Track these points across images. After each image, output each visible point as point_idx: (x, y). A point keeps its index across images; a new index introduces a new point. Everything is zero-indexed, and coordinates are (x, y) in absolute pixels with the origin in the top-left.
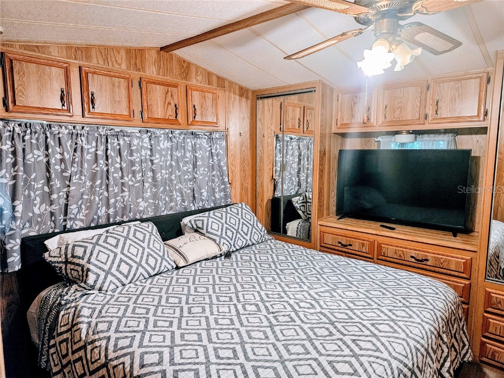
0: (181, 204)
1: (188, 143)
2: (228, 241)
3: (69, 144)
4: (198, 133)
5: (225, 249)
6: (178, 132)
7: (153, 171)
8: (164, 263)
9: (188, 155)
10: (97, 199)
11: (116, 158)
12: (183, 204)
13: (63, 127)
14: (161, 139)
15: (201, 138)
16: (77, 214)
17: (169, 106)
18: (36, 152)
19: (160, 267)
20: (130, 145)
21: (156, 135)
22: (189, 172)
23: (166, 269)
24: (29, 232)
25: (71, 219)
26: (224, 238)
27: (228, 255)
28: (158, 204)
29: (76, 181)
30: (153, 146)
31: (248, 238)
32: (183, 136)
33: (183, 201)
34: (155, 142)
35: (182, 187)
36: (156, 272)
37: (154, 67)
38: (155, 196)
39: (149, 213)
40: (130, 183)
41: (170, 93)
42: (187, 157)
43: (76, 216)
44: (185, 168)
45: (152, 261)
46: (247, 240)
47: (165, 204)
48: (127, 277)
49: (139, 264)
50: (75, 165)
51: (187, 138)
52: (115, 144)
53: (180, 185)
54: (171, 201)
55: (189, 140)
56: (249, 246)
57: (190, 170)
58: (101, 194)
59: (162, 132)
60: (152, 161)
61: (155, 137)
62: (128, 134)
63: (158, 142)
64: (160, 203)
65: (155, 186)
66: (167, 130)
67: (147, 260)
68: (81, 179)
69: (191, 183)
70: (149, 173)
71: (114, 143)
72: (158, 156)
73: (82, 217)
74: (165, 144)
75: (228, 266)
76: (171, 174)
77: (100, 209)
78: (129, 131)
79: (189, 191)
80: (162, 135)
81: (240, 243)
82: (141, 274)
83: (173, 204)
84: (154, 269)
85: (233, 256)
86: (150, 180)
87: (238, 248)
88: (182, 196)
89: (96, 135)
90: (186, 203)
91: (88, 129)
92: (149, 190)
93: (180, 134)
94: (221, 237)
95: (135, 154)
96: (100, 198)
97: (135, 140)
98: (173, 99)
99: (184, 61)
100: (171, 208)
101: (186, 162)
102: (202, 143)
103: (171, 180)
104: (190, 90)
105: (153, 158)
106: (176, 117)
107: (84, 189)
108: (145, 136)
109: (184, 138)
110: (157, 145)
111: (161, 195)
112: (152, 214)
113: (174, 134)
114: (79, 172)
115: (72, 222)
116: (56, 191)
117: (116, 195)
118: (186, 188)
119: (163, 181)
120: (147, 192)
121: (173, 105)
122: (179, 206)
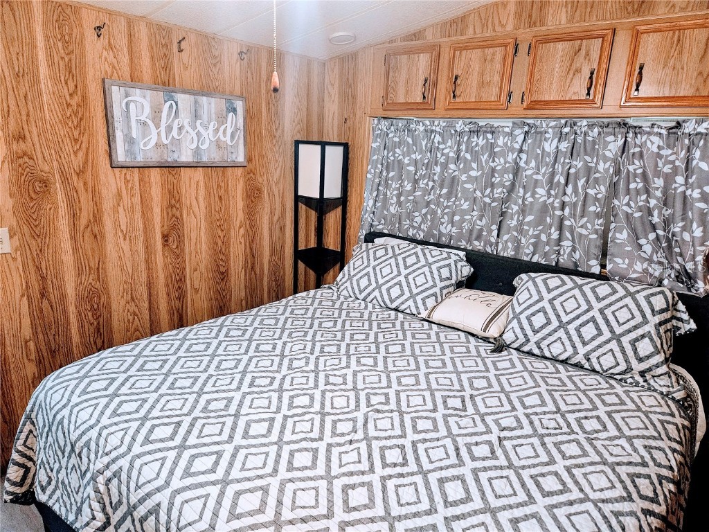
0: (570, 255)
2: (522, 329)
3: (424, 143)
8: (411, 303)
9: (601, 166)
10: (439, 212)
11: (472, 163)
13: (421, 123)
14: (547, 135)
16: (421, 223)
17: (578, 75)
18: (397, 150)
19: (402, 303)
20: (492, 146)
21: (537, 130)
22: (598, 200)
23: (408, 311)
24: (383, 229)
25: (414, 227)
28: (520, 240)
29: (423, 186)
32: (596, 130)
33: (574, 250)
34: (534, 141)
35: (574, 224)
36: (394, 306)
37: (564, 10)
39: (509, 251)
40: (487, 200)
41: (583, 52)
42: (598, 172)
43: (420, 226)
44: (591, 192)
47: (534, 244)
48: (361, 292)
49: (379, 287)
50: (424, 169)
51: (608, 134)
52: (474, 144)
53: (572, 220)
54: (549, 243)
55: (611, 138)
57: (599, 196)
58: (447, 207)
59: (553, 124)
61: (536, 133)
62: (493, 129)
63: (540, 140)
64: (524, 240)
66: (563, 121)
68: (427, 185)
69: (601, 221)
70: (519, 190)
71: (473, 142)
72: (533, 164)
73: (426, 229)
74: (552, 145)
77: (445, 224)
78: (496, 125)
79: (594, 236)
80: (550, 130)
82: (375, 297)
84: (392, 301)
86: (519, 201)
88: (575, 240)
89: (453, 132)
90: (577, 256)
91: (444, 124)
92: (516, 216)
93: (591, 126)
95: (496, 160)
96: (445, 211)
97: (501, 138)
98: (589, 60)
101: (594, 181)
106: (589, 94)
107: (432, 197)
108: (517, 132)
110: (537, 146)
112: (513, 253)
114: (427, 176)
115: (415, 231)
116: (404, 193)
117: (464, 213)
118: (587, 229)
119: (537, 207)
120: (512, 219)
121: (586, 73)
122: (566, 256)
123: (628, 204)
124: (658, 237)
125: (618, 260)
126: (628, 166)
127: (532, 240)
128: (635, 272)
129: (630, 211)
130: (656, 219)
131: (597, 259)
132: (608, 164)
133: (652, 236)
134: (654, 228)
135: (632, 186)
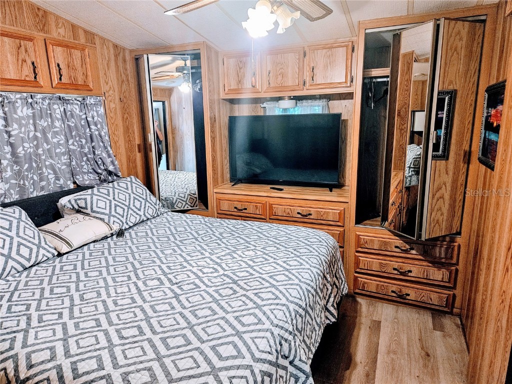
0: (55, 183)
1: (55, 110)
2: (119, 219)
4: (67, 98)
5: (116, 228)
6: (39, 96)
7: (11, 145)
8: (42, 251)
9: (57, 124)
12: (57, 182)
14: (17, 105)
15: (72, 104)
17: (24, 64)
19: (37, 256)
21: (10, 100)
22: (61, 145)
23: (45, 258)
26: (114, 216)
27: (120, 234)
28: (24, 184)
30: (8, 114)
31: (141, 213)
32: (47, 101)
33: (57, 179)
34: (9, 108)
35: (53, 162)
36: (32, 263)
38: (18, 175)
39: (13, 196)
41: (23, 48)
42: (56, 127)
44: (55, 140)
45: (25, 251)
46: (141, 216)
47: (33, 184)
49: (9, 257)
51: (54, 104)
53: (51, 161)
54: (41, 180)
55: (56, 106)
56: (143, 221)
57: (62, 142)
59: (18, 96)
60: (8, 132)
61: (9, 102)
63: (14, 108)
64: (27, 183)
65: (16, 163)
66: (25, 94)
67: (18, 251)
69: (66, 157)
70: (6, 147)
72: (15, 126)
74: (23, 112)
75: (122, 245)
76: (37, 147)
79: (64, 167)
80: (18, 100)
81: (133, 220)
82: (12, 267)
83: (43, 183)
84: (29, 260)
85: (127, 234)
86: (9, 156)
87: (131, 225)
88: (55, 172)
90: (62, 181)
92: (9, 168)
93: (43, 99)
94: (110, 215)
98: (28, 55)
99: (38, 9)
100: (42, 188)
101: (56, 133)
102: (74, 110)
103: (38, 155)
104: (51, 46)
105: (10, 129)
106: (35, 78)
109: (49, 104)
110: (13, 112)
111: (26, 173)
112: (17, 196)
113: (35, 99)
118: (59, 164)
119: (27, 156)
120: (6, 171)
121: (29, 63)
122: (52, 185)
123: (73, 144)
124: (88, 160)
125: (78, 177)
126: (68, 123)
127: (32, 182)
128: (86, 180)
129: (75, 148)
130: (86, 150)
131: (70, 180)
132: (60, 121)
133: (85, 159)
134: (86, 155)
135: (73, 134)
